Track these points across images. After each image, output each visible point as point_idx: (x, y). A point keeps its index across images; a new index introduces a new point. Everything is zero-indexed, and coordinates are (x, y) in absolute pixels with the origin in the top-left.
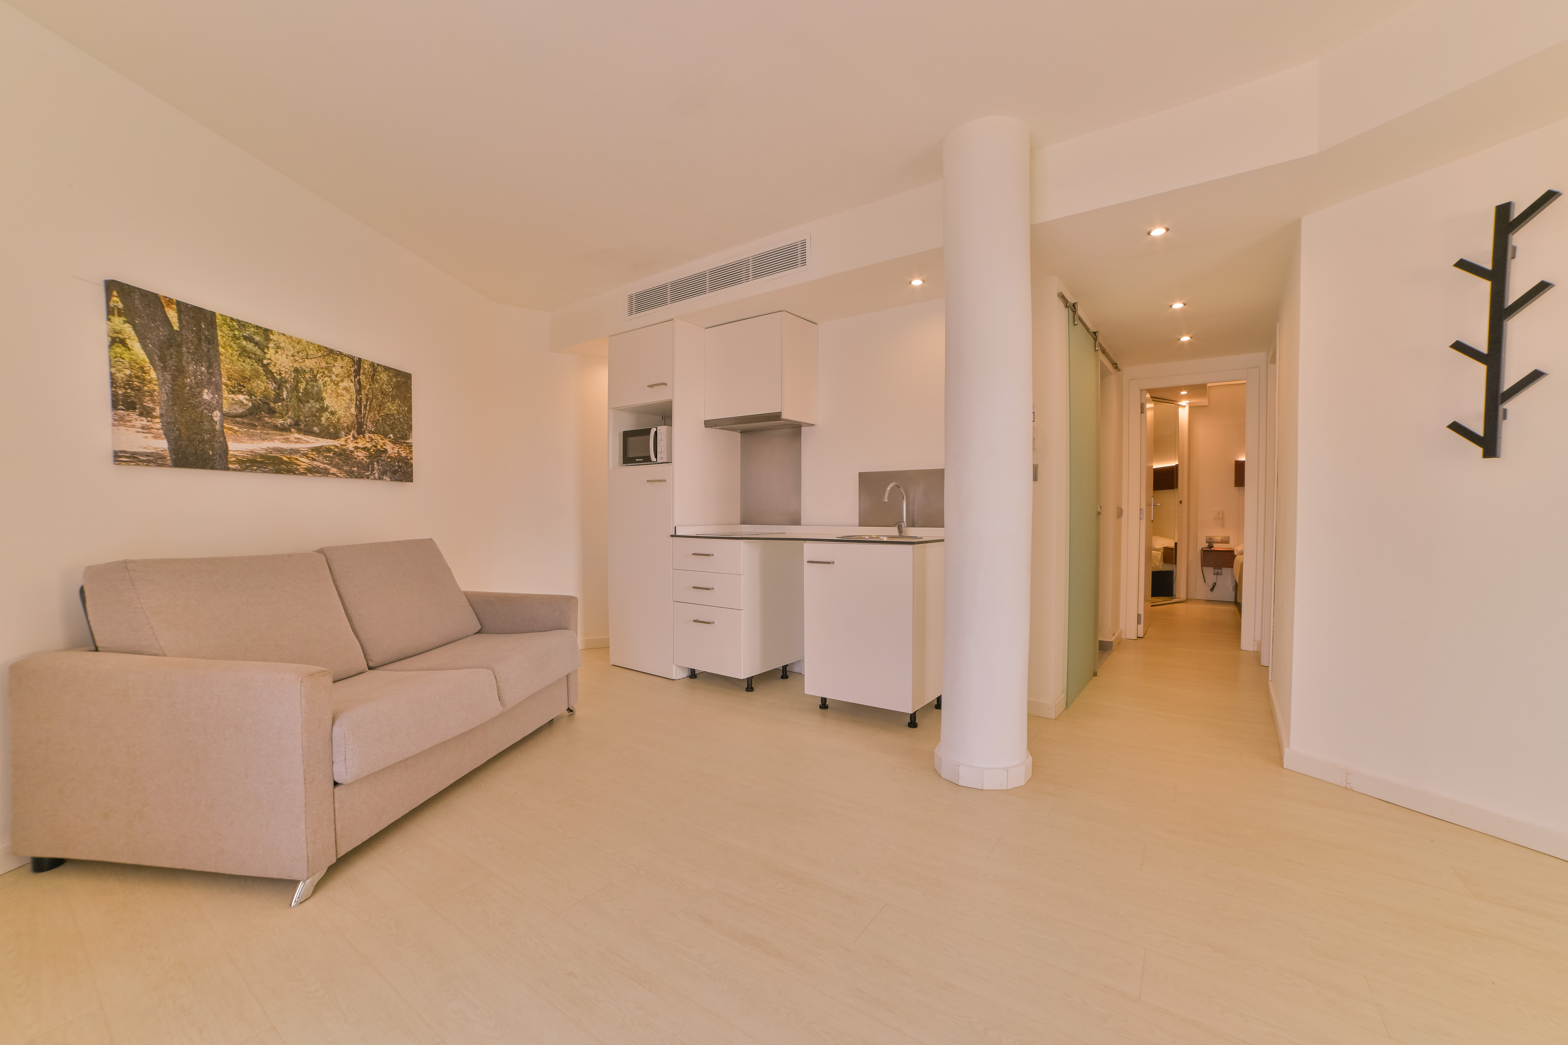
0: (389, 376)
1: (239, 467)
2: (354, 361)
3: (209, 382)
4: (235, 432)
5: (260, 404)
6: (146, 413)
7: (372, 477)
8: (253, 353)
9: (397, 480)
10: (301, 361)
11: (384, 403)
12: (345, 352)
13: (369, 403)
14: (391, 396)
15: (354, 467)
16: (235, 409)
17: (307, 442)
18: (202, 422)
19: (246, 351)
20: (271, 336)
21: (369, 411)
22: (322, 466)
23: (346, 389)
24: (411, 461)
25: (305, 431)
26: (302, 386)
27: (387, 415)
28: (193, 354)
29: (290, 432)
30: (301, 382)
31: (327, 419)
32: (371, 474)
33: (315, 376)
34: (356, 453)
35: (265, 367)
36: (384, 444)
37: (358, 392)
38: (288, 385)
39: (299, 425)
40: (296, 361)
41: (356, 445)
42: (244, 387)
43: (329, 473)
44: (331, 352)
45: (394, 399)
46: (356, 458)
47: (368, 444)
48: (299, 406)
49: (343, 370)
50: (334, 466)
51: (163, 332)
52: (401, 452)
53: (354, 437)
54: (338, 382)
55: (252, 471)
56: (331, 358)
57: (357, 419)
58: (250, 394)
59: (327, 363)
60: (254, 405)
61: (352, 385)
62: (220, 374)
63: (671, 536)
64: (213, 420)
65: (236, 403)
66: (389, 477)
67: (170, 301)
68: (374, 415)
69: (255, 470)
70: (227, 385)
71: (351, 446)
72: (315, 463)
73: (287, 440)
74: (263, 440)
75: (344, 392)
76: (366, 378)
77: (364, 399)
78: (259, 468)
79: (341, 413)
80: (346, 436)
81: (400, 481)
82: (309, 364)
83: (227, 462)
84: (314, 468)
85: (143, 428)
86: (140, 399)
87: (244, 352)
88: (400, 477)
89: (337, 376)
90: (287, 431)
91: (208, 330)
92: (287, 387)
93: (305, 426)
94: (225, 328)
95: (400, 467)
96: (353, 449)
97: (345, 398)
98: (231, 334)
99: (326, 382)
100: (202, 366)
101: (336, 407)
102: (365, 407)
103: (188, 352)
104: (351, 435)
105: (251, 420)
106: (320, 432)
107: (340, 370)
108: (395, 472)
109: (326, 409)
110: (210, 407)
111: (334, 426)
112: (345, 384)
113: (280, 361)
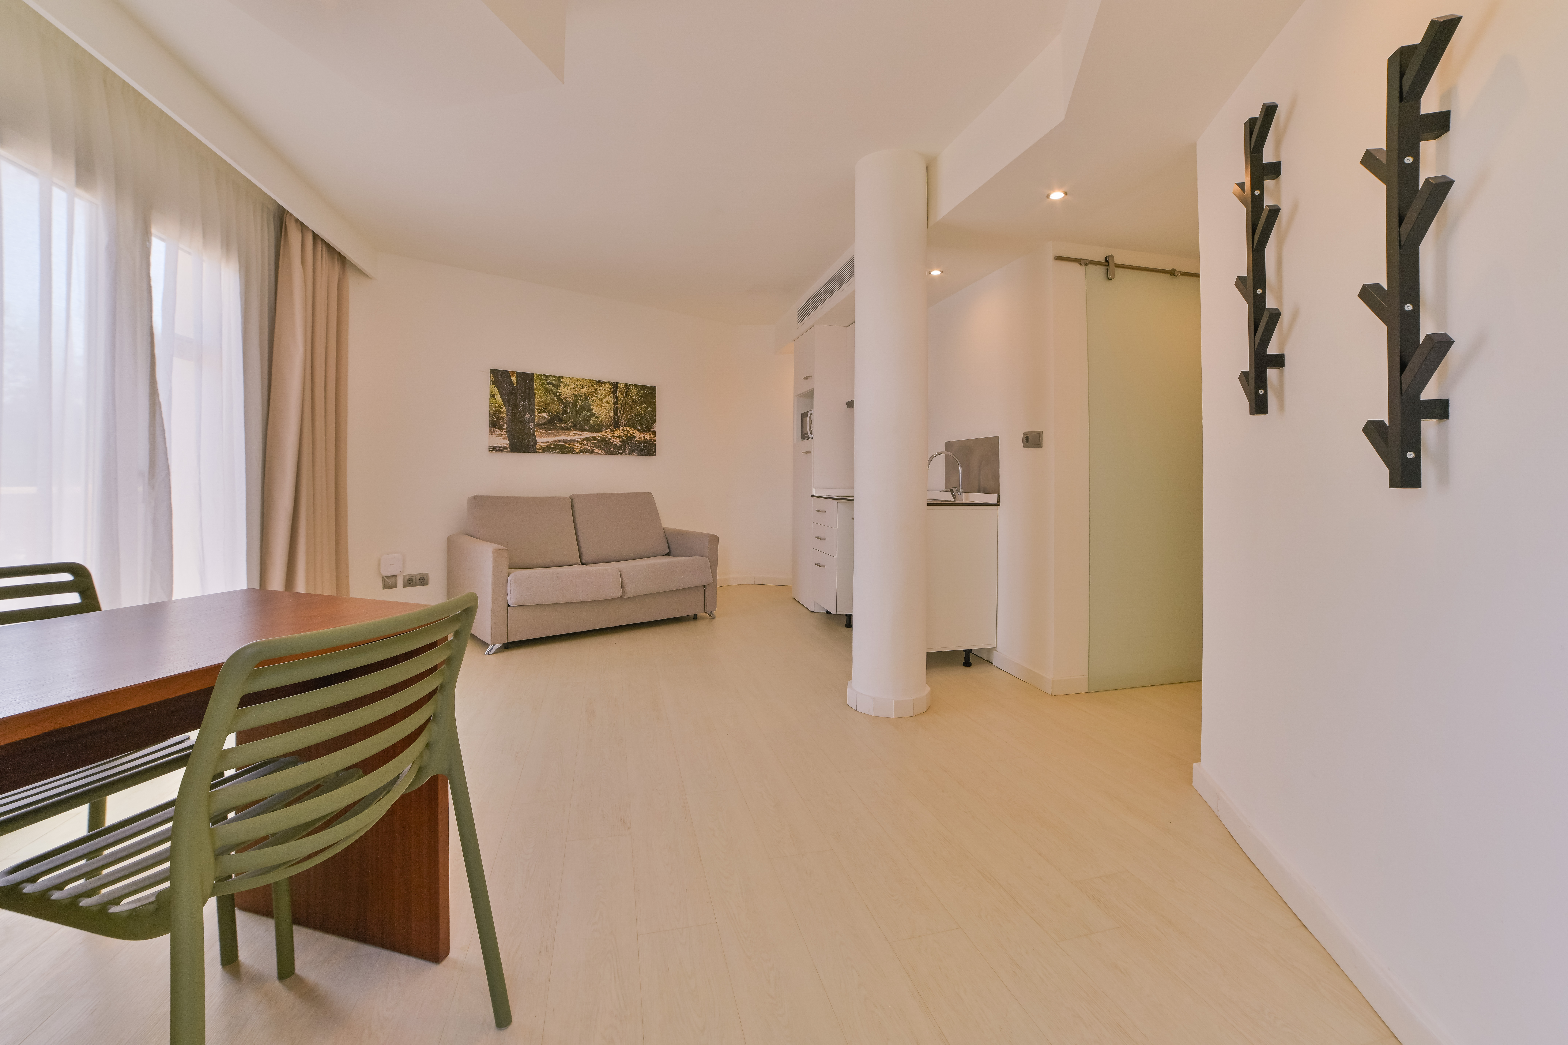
0: (638, 390)
1: (542, 451)
3: (529, 409)
4: (541, 433)
7: (624, 454)
8: (551, 391)
9: (642, 455)
10: (579, 390)
11: (634, 408)
12: (606, 380)
13: (623, 409)
15: (611, 448)
16: (541, 421)
17: (581, 435)
19: (548, 390)
20: (562, 380)
21: (623, 414)
22: (589, 448)
23: (607, 402)
26: (579, 404)
27: (636, 415)
28: (522, 396)
29: (571, 430)
30: (579, 402)
32: (623, 452)
33: (587, 397)
34: (613, 440)
35: (558, 397)
37: (616, 403)
38: (570, 405)
40: (576, 391)
41: (613, 434)
43: (594, 452)
44: (597, 382)
45: (641, 404)
46: (612, 443)
47: (621, 433)
48: (576, 415)
49: (605, 391)
50: (597, 448)
53: (611, 430)
54: (602, 399)
55: (549, 452)
56: (598, 386)
57: (614, 419)
58: (549, 412)
59: (595, 389)
61: (611, 399)
62: (535, 404)
64: (530, 428)
65: (542, 418)
68: (627, 415)
69: (550, 452)
70: (537, 409)
71: (609, 436)
73: (569, 435)
79: (603, 417)
80: (606, 430)
81: (645, 455)
82: (583, 391)
83: (536, 449)
84: (584, 449)
87: (547, 391)
88: (645, 453)
89: (601, 395)
90: (569, 430)
94: (538, 381)
95: (645, 446)
96: (611, 437)
97: (606, 408)
99: (594, 400)
100: (526, 401)
101: (600, 413)
102: (620, 411)
103: (520, 396)
106: (589, 429)
107: (603, 392)
108: (641, 450)
109: (593, 416)
110: (529, 421)
111: (599, 425)
112: (606, 399)
113: (567, 392)
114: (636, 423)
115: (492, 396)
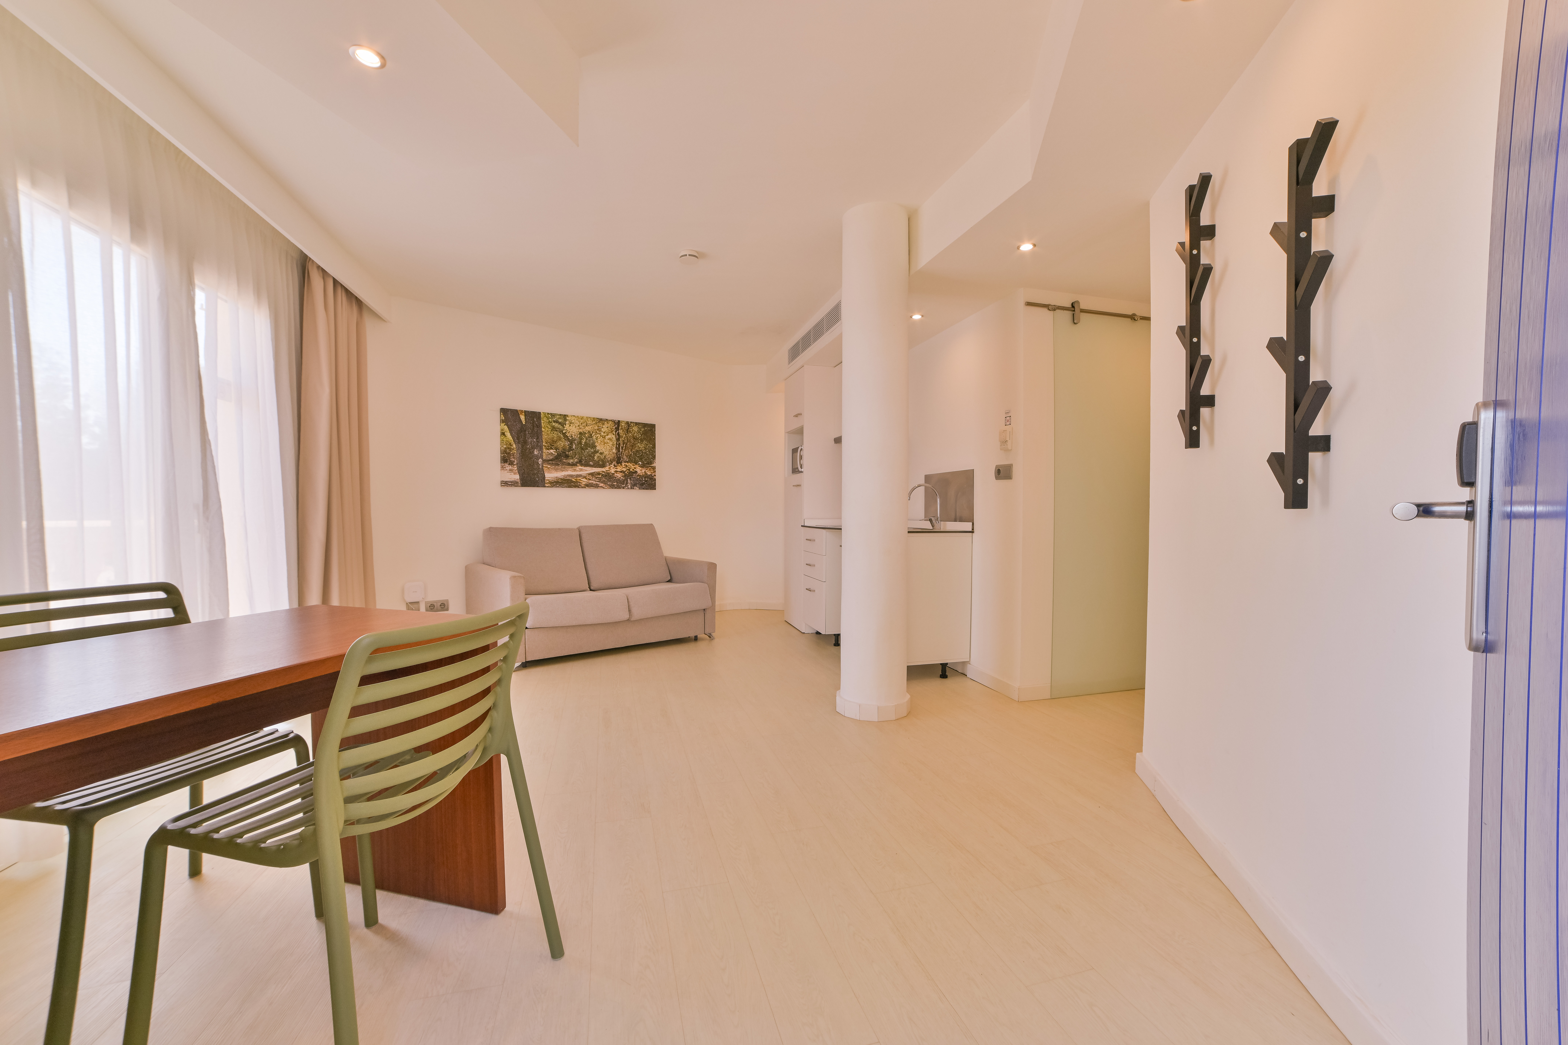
2: (615, 423)
5: (561, 453)
6: (511, 463)
14: (640, 439)
18: (534, 465)
24: (654, 477)
31: (598, 457)
36: (635, 468)
42: (553, 446)
51: (519, 426)
52: (647, 472)
60: (558, 454)
63: (802, 526)
66: (638, 487)
67: (522, 411)
72: (591, 481)
74: (562, 471)
75: (609, 441)
76: (623, 431)
77: (621, 442)
78: (560, 485)
85: (510, 470)
86: (509, 458)
91: (537, 421)
92: (575, 443)
98: (548, 421)
104: (613, 465)
105: (556, 461)
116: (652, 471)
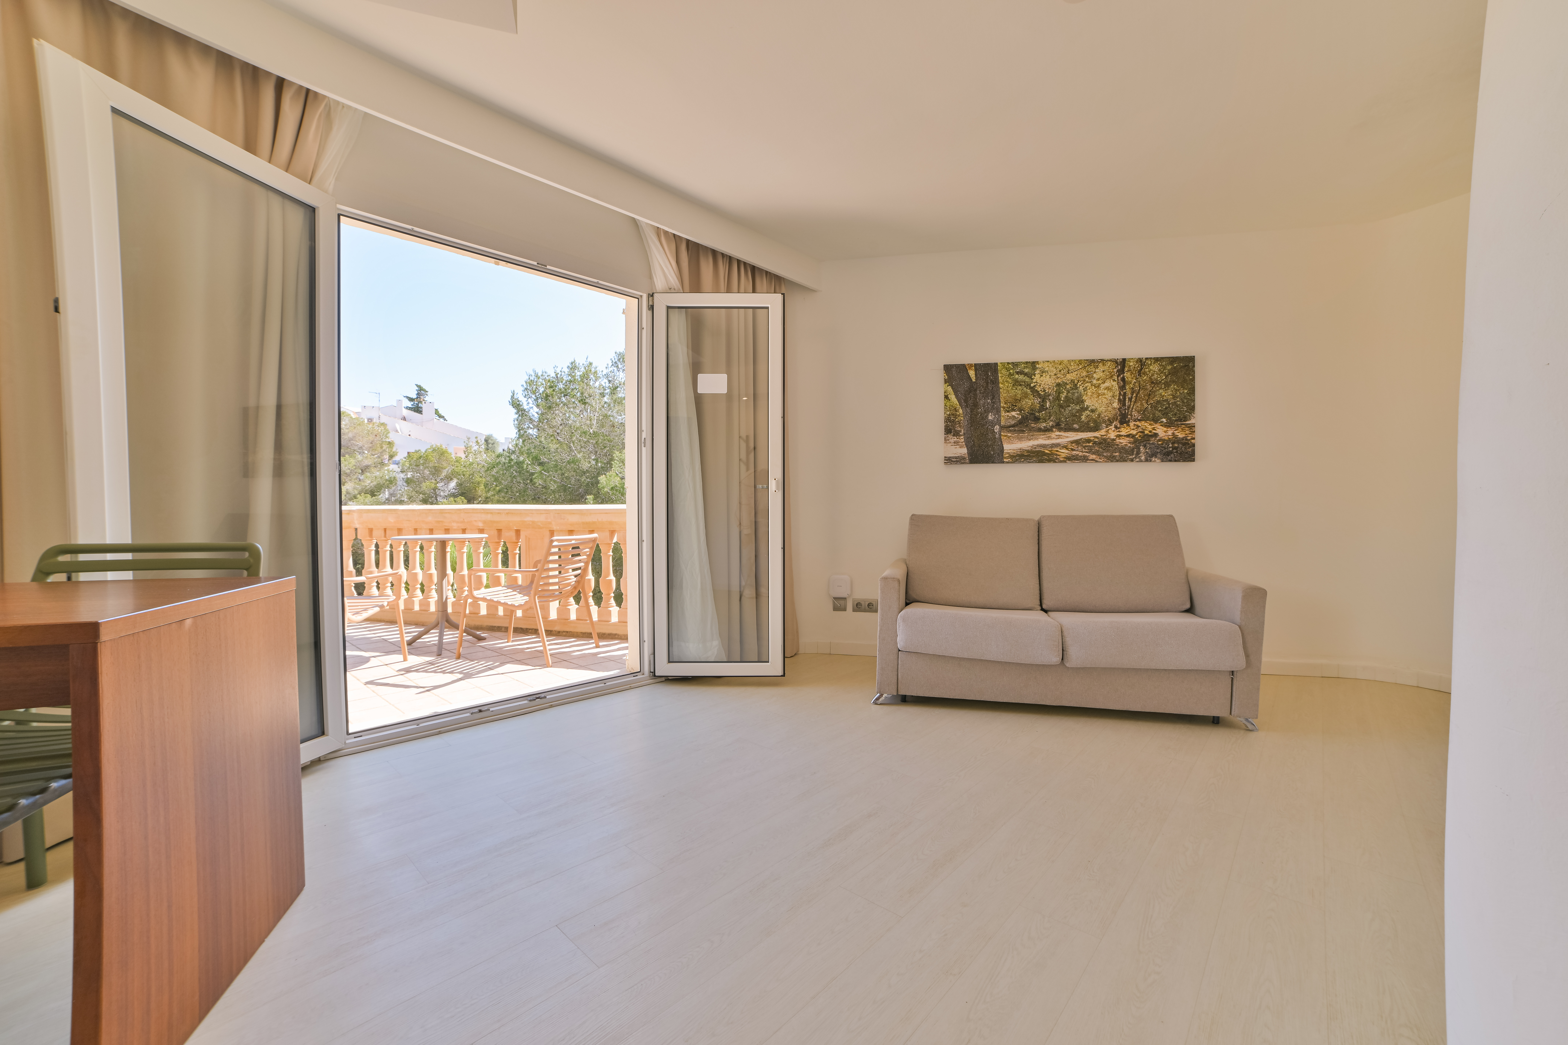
0: (1161, 365)
1: (1011, 460)
2: (1117, 362)
3: (993, 408)
4: (1009, 437)
5: (1027, 415)
6: (957, 434)
7: (1138, 460)
8: (1022, 382)
9: (1170, 461)
10: (1063, 376)
11: (1155, 392)
12: (1106, 358)
13: (1135, 395)
14: (1163, 383)
15: (1116, 453)
16: (1009, 422)
17: (1067, 437)
18: (988, 434)
19: (1018, 382)
20: (1037, 366)
21: (1135, 402)
22: (1081, 454)
23: (1108, 388)
24: (1192, 441)
25: (1065, 429)
26: (1063, 396)
27: (1158, 402)
28: (983, 393)
29: (1052, 431)
30: (1063, 392)
31: (1087, 417)
32: (1135, 457)
33: (1076, 385)
34: (1118, 441)
35: (1033, 389)
36: (1154, 429)
37: (1122, 388)
38: (1051, 398)
39: (1060, 425)
40: (1058, 378)
41: (1118, 433)
42: (1016, 406)
43: (1088, 460)
44: (1092, 362)
45: (1167, 385)
46: (1118, 445)
47: (1133, 431)
48: (1060, 411)
49: (1105, 373)
50: (1094, 453)
51: (968, 384)
52: (1177, 434)
53: (1116, 427)
54: (1100, 384)
55: (1021, 462)
56: (1092, 367)
57: (1120, 411)
58: (1020, 410)
59: (1088, 372)
60: (1023, 417)
61: (1115, 383)
62: (1000, 401)
64: (994, 432)
65: (1010, 418)
66: (1159, 458)
67: (971, 365)
68: (1141, 404)
69: (1023, 461)
70: (1004, 408)
71: (1112, 435)
72: (1075, 452)
73: (1049, 438)
74: (1030, 440)
75: (1106, 391)
76: (1132, 373)
77: (1128, 391)
78: (1025, 460)
79: (1102, 409)
80: (1107, 427)
81: (1175, 461)
82: (1070, 376)
83: (1003, 458)
84: (1074, 456)
85: (954, 443)
86: (954, 427)
87: (1017, 383)
88: (1175, 457)
89: (1098, 380)
90: (1049, 431)
91: (993, 375)
92: (1050, 399)
93: (1065, 425)
94: (1004, 371)
95: (1174, 448)
96: (1115, 437)
97: (1106, 396)
98: (1008, 373)
99: (1086, 388)
100: (988, 399)
101: (1097, 405)
102: (1130, 399)
103: (980, 393)
104: (1113, 426)
105: (1021, 427)
106: (1080, 427)
107: (1101, 374)
108: (1168, 454)
109: (1087, 409)
110: (993, 424)
111: (1095, 421)
112: (1107, 384)
113: (1045, 382)
114: (1158, 414)
115: (946, 397)
116: (1187, 432)
